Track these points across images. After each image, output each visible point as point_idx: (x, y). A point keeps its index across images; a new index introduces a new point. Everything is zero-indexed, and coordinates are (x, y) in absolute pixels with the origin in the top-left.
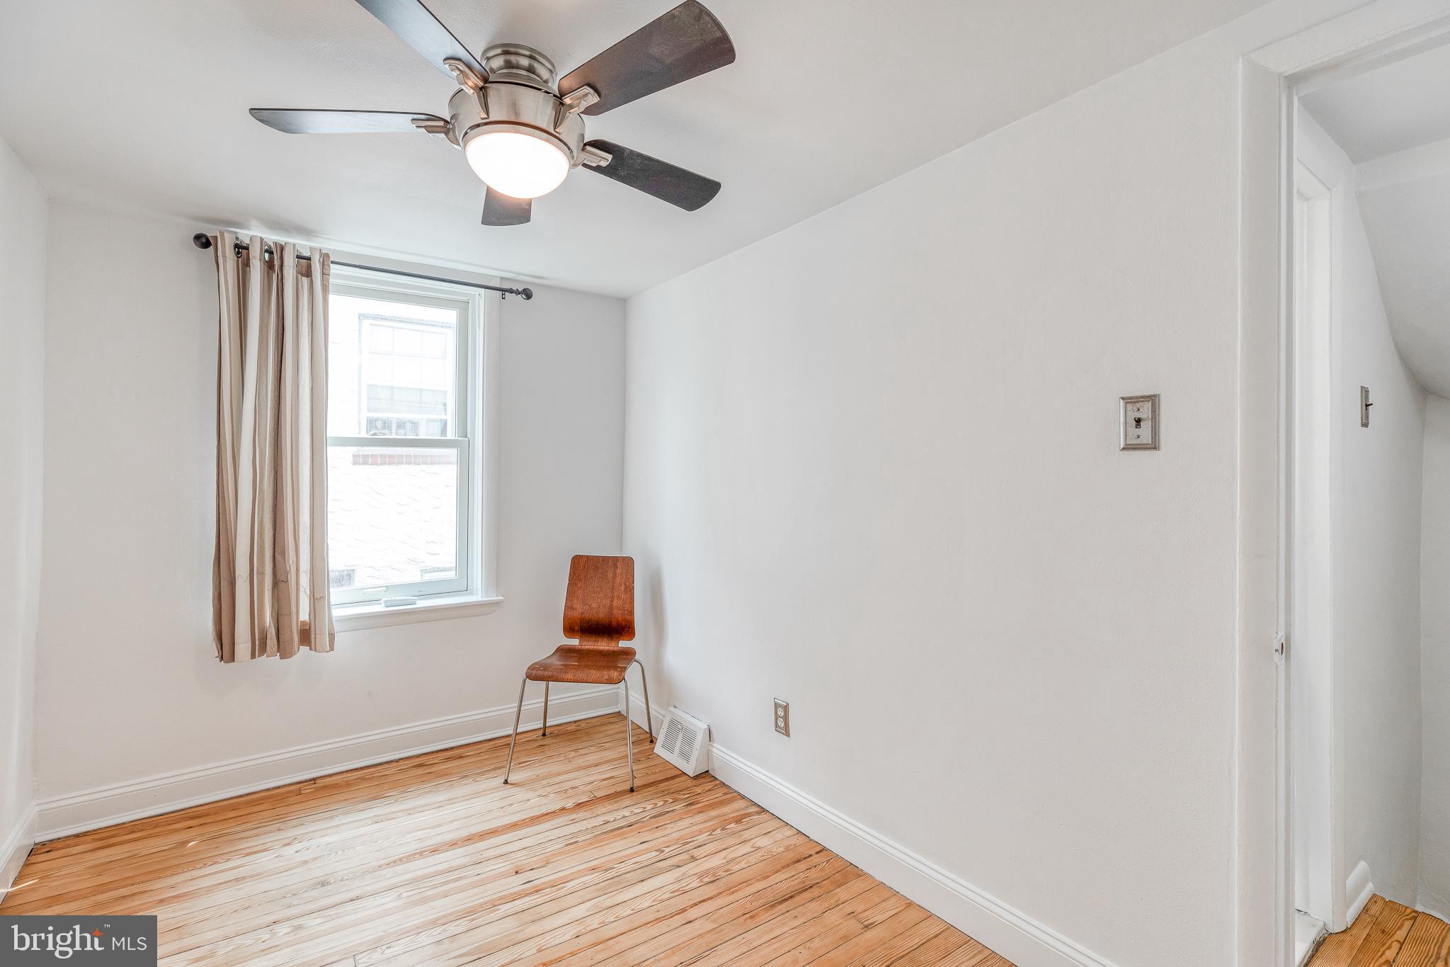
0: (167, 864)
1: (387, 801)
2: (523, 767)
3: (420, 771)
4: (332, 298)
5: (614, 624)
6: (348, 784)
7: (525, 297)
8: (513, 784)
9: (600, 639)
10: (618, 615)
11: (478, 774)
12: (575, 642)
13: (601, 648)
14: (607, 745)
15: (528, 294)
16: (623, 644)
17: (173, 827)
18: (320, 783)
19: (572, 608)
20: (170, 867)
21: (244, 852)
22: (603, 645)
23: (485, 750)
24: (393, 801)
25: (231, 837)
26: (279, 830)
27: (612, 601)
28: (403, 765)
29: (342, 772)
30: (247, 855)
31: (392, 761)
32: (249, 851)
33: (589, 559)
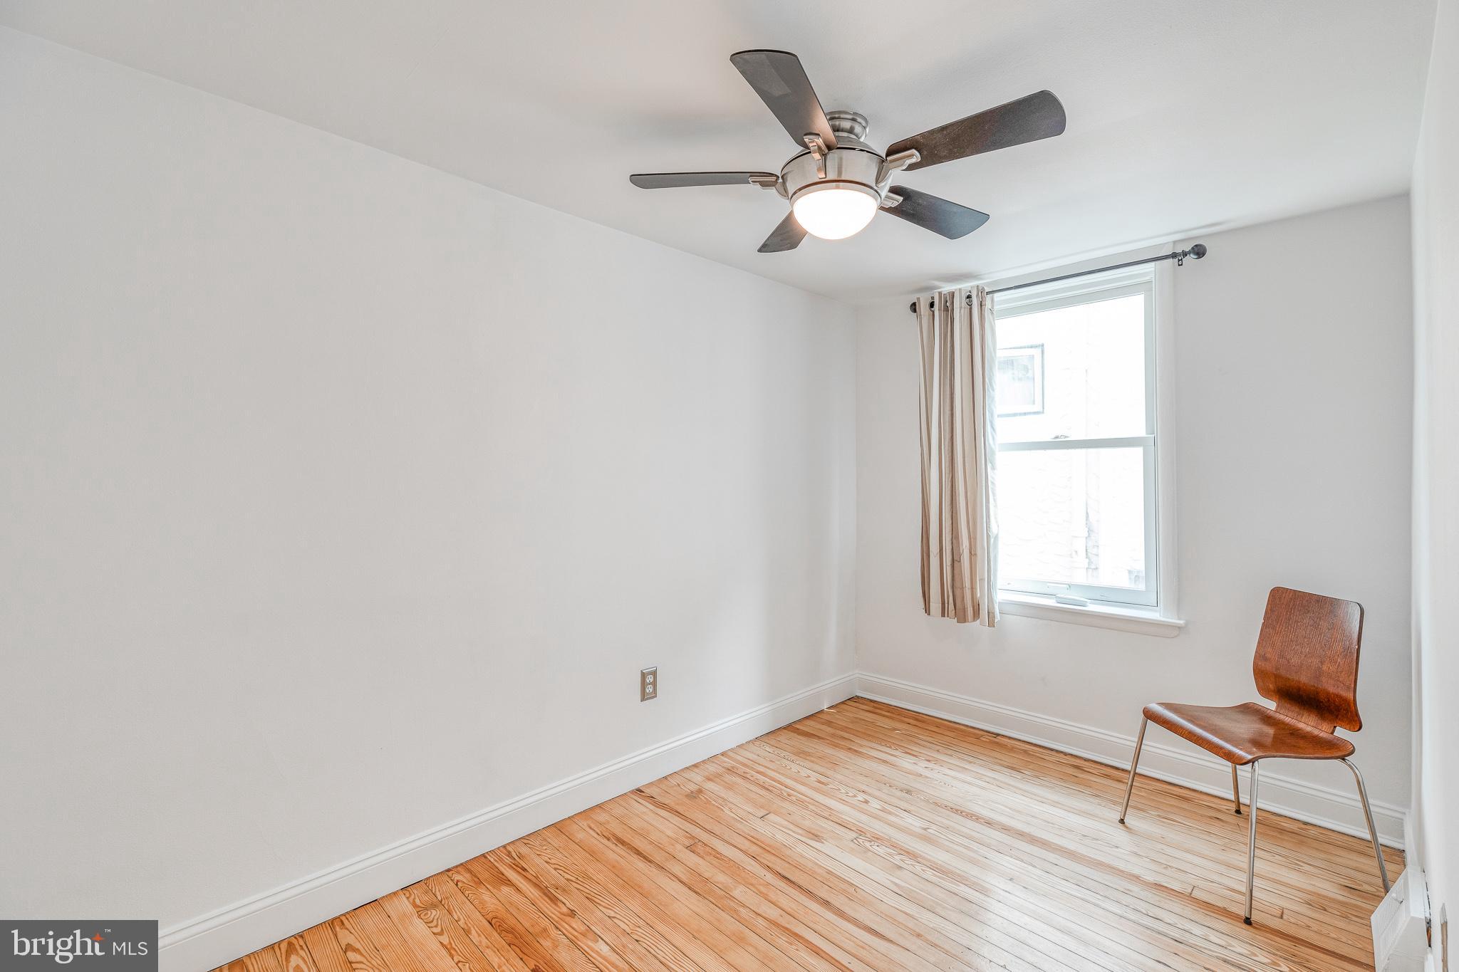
0: (876, 735)
1: (1019, 776)
2: (1164, 822)
3: (1071, 771)
4: (996, 321)
5: (1322, 697)
6: (1012, 749)
7: (1196, 257)
8: (1127, 827)
9: (1306, 714)
10: (1330, 687)
11: (1112, 801)
12: (1270, 705)
13: (1301, 725)
14: (1307, 868)
15: (1199, 251)
16: (1341, 733)
17: (903, 719)
18: (999, 739)
19: (1265, 659)
20: (870, 735)
21: (907, 750)
22: (1307, 724)
23: (1151, 788)
24: (1019, 777)
25: (916, 740)
26: (938, 751)
27: (1322, 663)
28: (1063, 759)
29: (1020, 740)
30: (906, 753)
31: (1062, 752)
32: (909, 751)
33: (1296, 595)
